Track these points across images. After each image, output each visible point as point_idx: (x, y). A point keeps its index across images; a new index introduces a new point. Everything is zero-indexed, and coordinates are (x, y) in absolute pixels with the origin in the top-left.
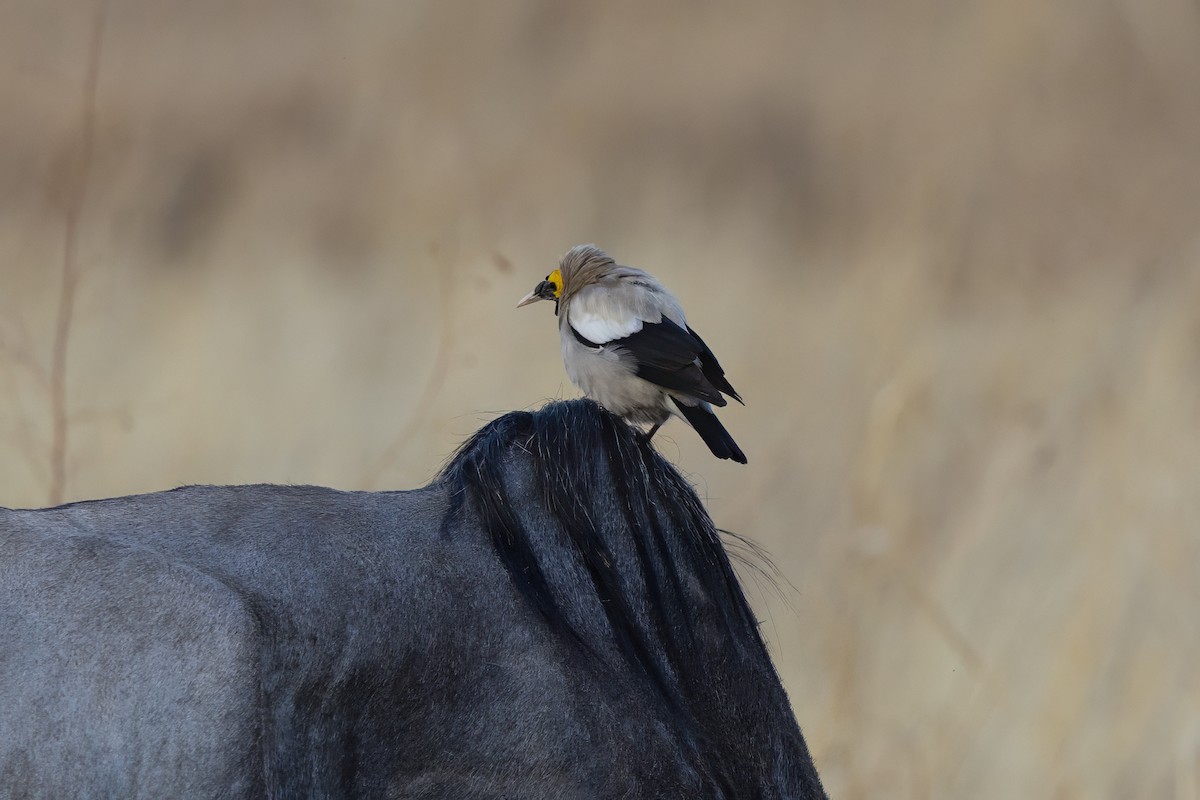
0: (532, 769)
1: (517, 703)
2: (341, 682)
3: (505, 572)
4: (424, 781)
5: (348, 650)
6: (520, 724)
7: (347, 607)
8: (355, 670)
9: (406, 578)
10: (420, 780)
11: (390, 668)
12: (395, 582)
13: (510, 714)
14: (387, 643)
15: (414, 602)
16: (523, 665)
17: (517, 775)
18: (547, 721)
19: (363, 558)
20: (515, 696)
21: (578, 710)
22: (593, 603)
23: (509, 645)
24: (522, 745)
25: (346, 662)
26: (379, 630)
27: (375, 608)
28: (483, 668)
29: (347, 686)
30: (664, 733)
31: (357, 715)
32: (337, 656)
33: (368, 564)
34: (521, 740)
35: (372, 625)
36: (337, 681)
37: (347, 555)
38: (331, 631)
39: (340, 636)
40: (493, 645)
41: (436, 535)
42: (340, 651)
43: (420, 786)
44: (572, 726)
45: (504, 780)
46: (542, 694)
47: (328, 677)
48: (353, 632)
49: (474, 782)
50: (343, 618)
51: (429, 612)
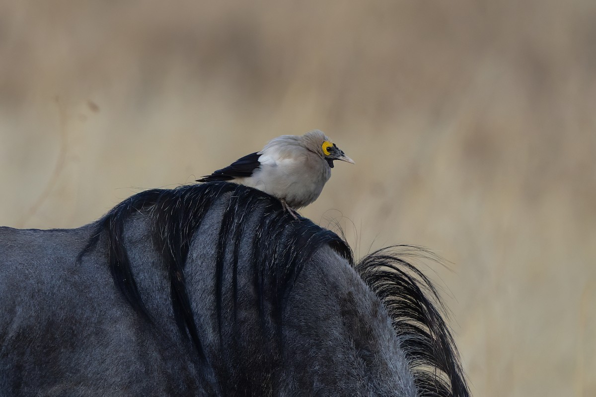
0: (111, 385)
1: (108, 350)
2: (12, 336)
3: (112, 280)
4: (56, 389)
5: (16, 319)
6: (108, 361)
7: (16, 296)
8: (20, 330)
9: (51, 281)
10: (55, 388)
11: (39, 329)
12: (44, 283)
13: (103, 355)
14: (38, 316)
15: (53, 294)
16: (114, 329)
17: (104, 388)
18: (122, 361)
19: (27, 270)
20: (107, 346)
21: (140, 355)
22: (166, 300)
23: (109, 317)
24: (108, 372)
25: (15, 326)
26: (33, 309)
27: (32, 297)
28: (92, 329)
29: (16, 338)
30: (192, 369)
31: (23, 354)
32: (10, 323)
33: (30, 273)
34: (107, 369)
35: (29, 306)
36: (10, 336)
37: (20, 267)
38: (8, 309)
39: (12, 311)
40: (100, 316)
41: (73, 259)
42: (12, 320)
43: (55, 392)
44: (135, 364)
45: (97, 389)
46: (121, 346)
47: (5, 333)
48: (19, 310)
49: (82, 390)
50: (14, 303)
51: (62, 300)
